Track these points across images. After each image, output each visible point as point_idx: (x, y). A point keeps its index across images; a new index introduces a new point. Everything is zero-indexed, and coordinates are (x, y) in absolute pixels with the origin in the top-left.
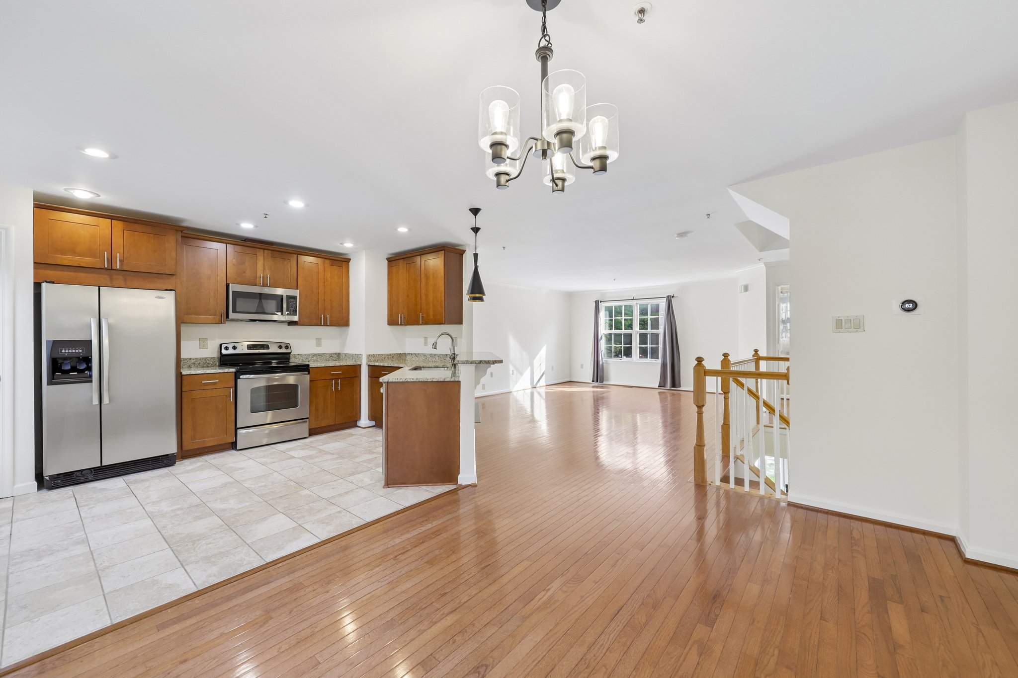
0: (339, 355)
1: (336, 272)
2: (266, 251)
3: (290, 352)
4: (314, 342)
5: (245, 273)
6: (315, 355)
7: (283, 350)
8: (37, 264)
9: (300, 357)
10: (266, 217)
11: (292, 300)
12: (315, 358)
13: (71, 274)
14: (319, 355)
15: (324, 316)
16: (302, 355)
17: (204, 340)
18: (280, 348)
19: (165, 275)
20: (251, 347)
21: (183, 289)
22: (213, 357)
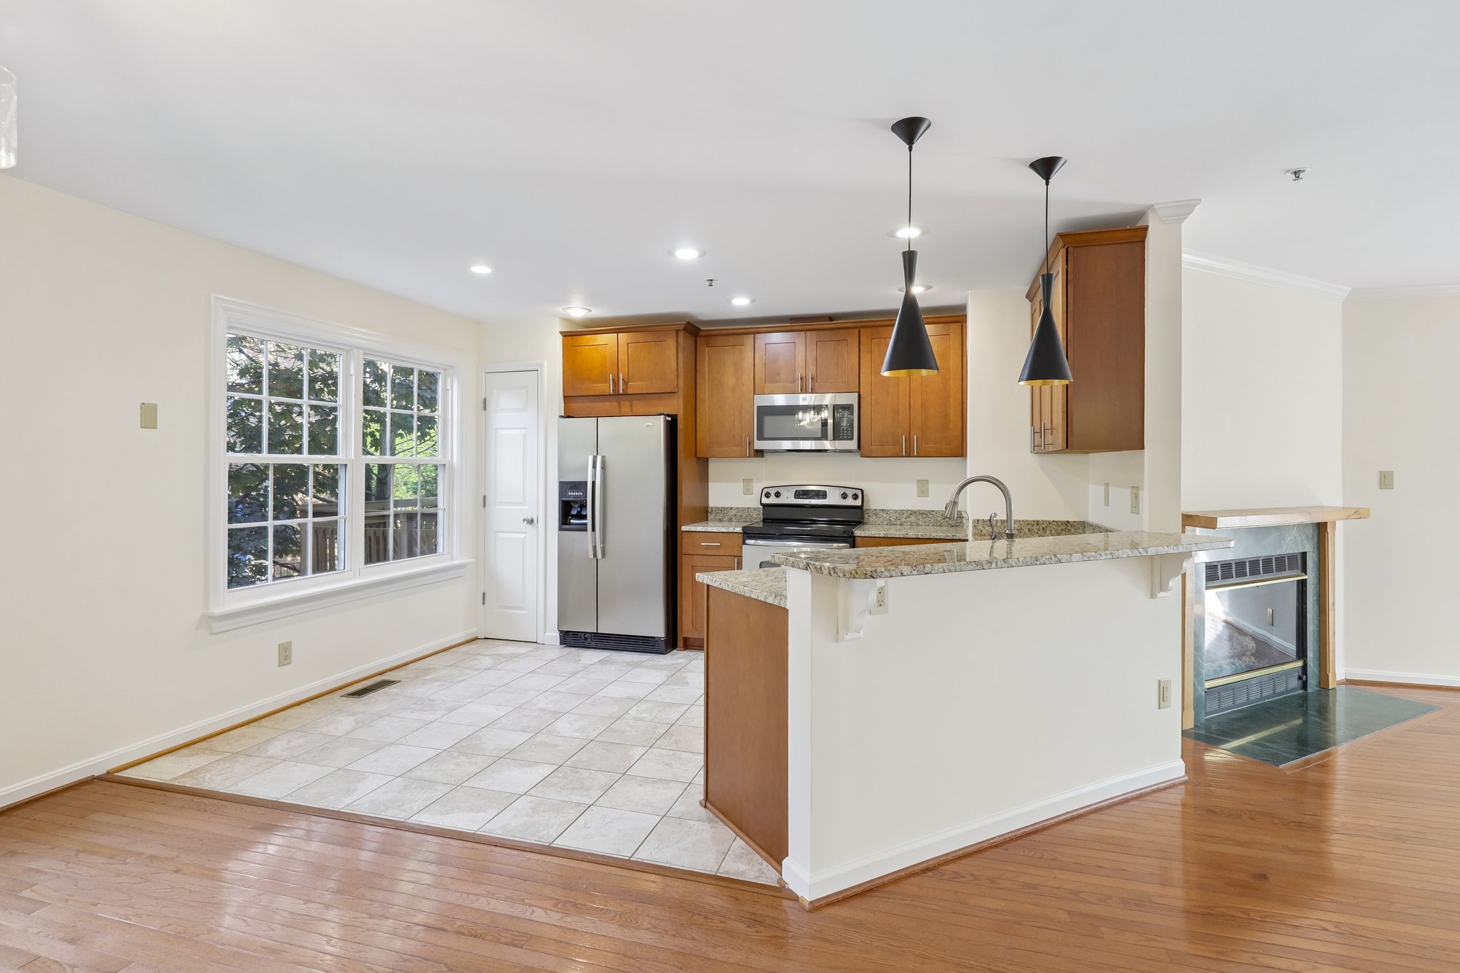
2: (809, 333)
3: (862, 503)
4: (914, 488)
5: (778, 374)
6: (913, 513)
7: (850, 502)
8: (567, 398)
9: (885, 515)
10: (711, 285)
11: (845, 412)
12: (913, 519)
13: (588, 404)
14: (922, 513)
15: (907, 438)
16: (888, 511)
17: (748, 481)
18: (844, 496)
19: (667, 395)
20: (800, 495)
21: (704, 410)
22: (755, 509)
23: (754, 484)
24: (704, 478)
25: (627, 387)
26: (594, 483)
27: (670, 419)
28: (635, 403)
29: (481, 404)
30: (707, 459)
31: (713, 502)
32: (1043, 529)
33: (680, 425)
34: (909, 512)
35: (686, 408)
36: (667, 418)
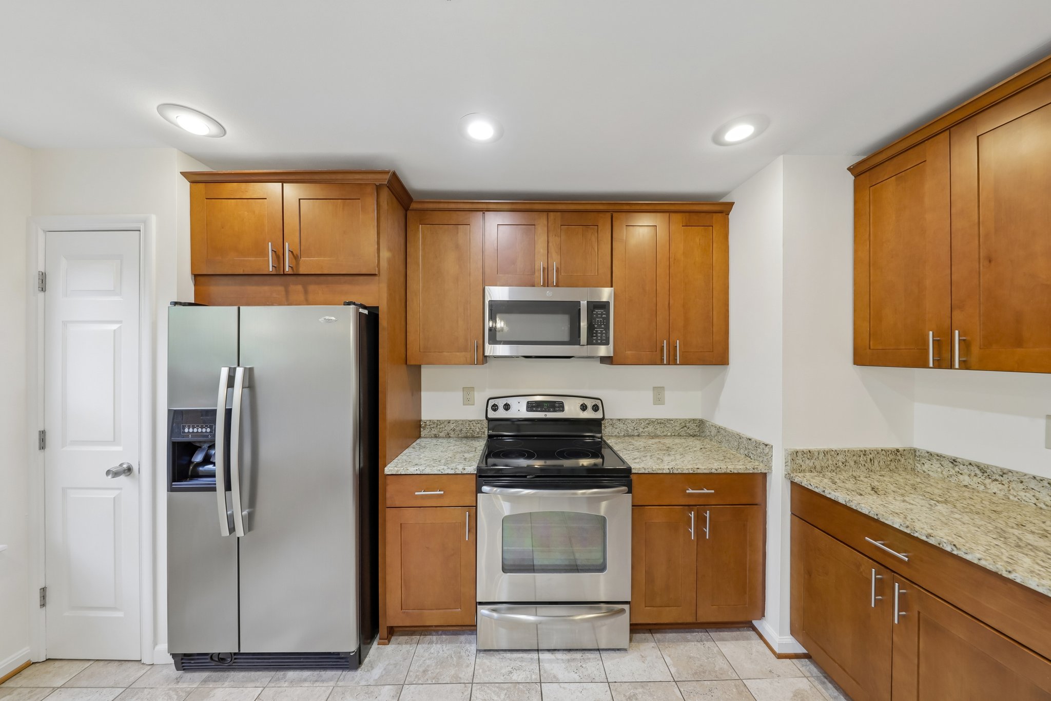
0: (701, 423)
1: (697, 240)
3: (601, 417)
4: (650, 395)
5: (514, 263)
6: (650, 422)
7: (589, 414)
8: (199, 277)
9: (621, 425)
11: (599, 311)
12: (650, 428)
13: (235, 288)
14: (660, 422)
15: (668, 344)
16: (625, 420)
17: (468, 391)
18: (584, 408)
19: (361, 278)
20: (533, 407)
21: (417, 304)
22: (478, 422)
23: (475, 393)
24: (415, 386)
25: (298, 264)
26: (228, 413)
27: (366, 312)
28: (311, 288)
29: (36, 282)
30: (420, 366)
31: (428, 413)
32: (871, 460)
33: (384, 322)
34: (647, 422)
35: (391, 298)
36: (361, 310)
